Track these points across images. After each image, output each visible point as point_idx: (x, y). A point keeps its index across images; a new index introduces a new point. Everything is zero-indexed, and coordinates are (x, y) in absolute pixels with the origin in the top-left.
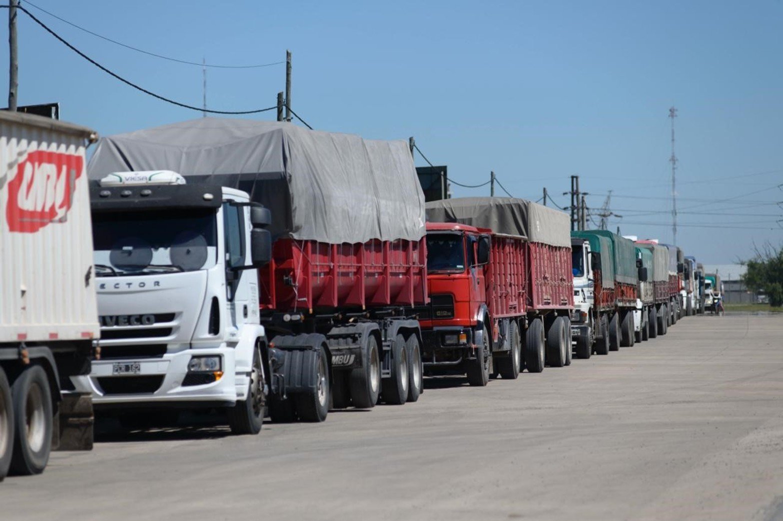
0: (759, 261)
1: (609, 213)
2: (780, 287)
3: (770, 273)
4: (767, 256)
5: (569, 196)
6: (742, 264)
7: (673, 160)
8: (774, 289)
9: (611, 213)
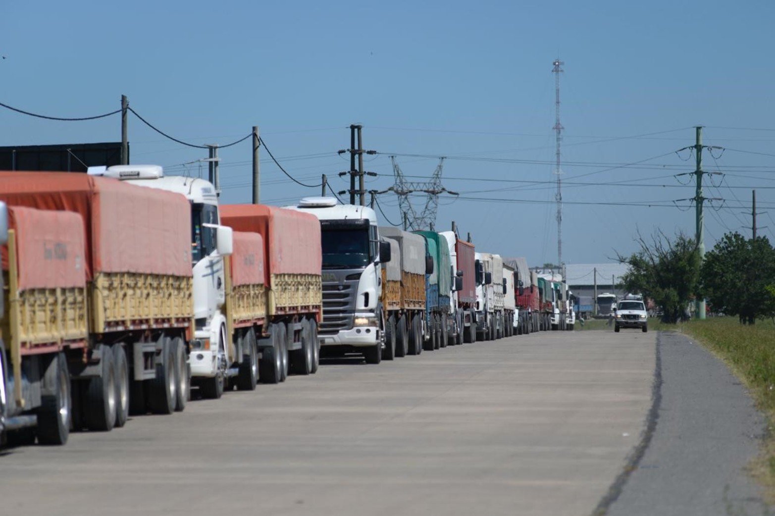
0: (646, 258)
1: (440, 189)
2: (676, 294)
3: (661, 274)
4: (657, 250)
5: (348, 155)
6: (622, 261)
7: (558, 128)
8: (667, 297)
9: (444, 189)
